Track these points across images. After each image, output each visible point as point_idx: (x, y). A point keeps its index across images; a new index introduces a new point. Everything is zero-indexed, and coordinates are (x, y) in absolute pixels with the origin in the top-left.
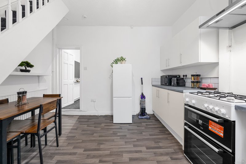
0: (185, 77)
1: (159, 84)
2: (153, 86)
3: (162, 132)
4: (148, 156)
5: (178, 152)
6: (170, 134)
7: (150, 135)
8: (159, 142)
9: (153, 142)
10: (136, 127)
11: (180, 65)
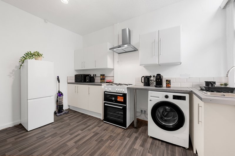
0: (95, 76)
1: (74, 81)
2: (68, 83)
3: (84, 117)
4: (86, 133)
5: (100, 122)
6: (90, 116)
7: (78, 123)
8: (87, 123)
9: (83, 125)
10: (61, 123)
11: (95, 68)
